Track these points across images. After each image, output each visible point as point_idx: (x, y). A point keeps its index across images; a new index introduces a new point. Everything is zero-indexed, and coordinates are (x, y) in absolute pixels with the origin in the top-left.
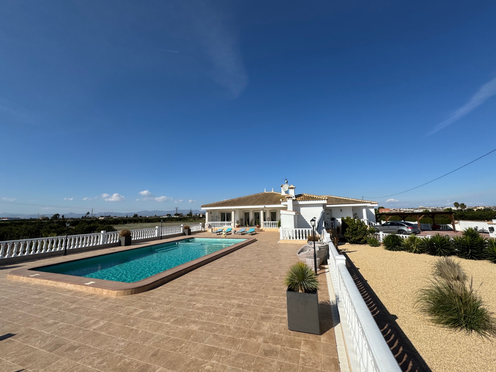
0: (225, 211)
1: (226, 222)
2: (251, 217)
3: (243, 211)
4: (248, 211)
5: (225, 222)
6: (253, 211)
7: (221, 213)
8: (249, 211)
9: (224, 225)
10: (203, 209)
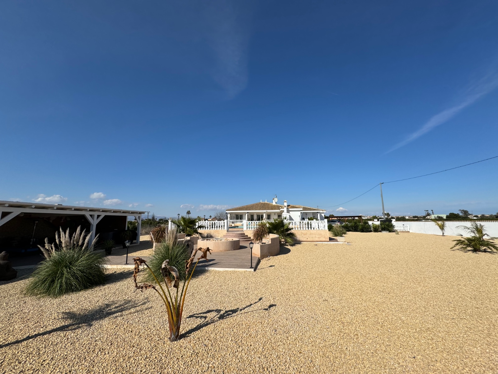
0: (239, 213)
2: (255, 217)
3: (249, 214)
5: (238, 220)
6: (256, 214)
7: (236, 215)
8: (254, 214)
10: (227, 212)
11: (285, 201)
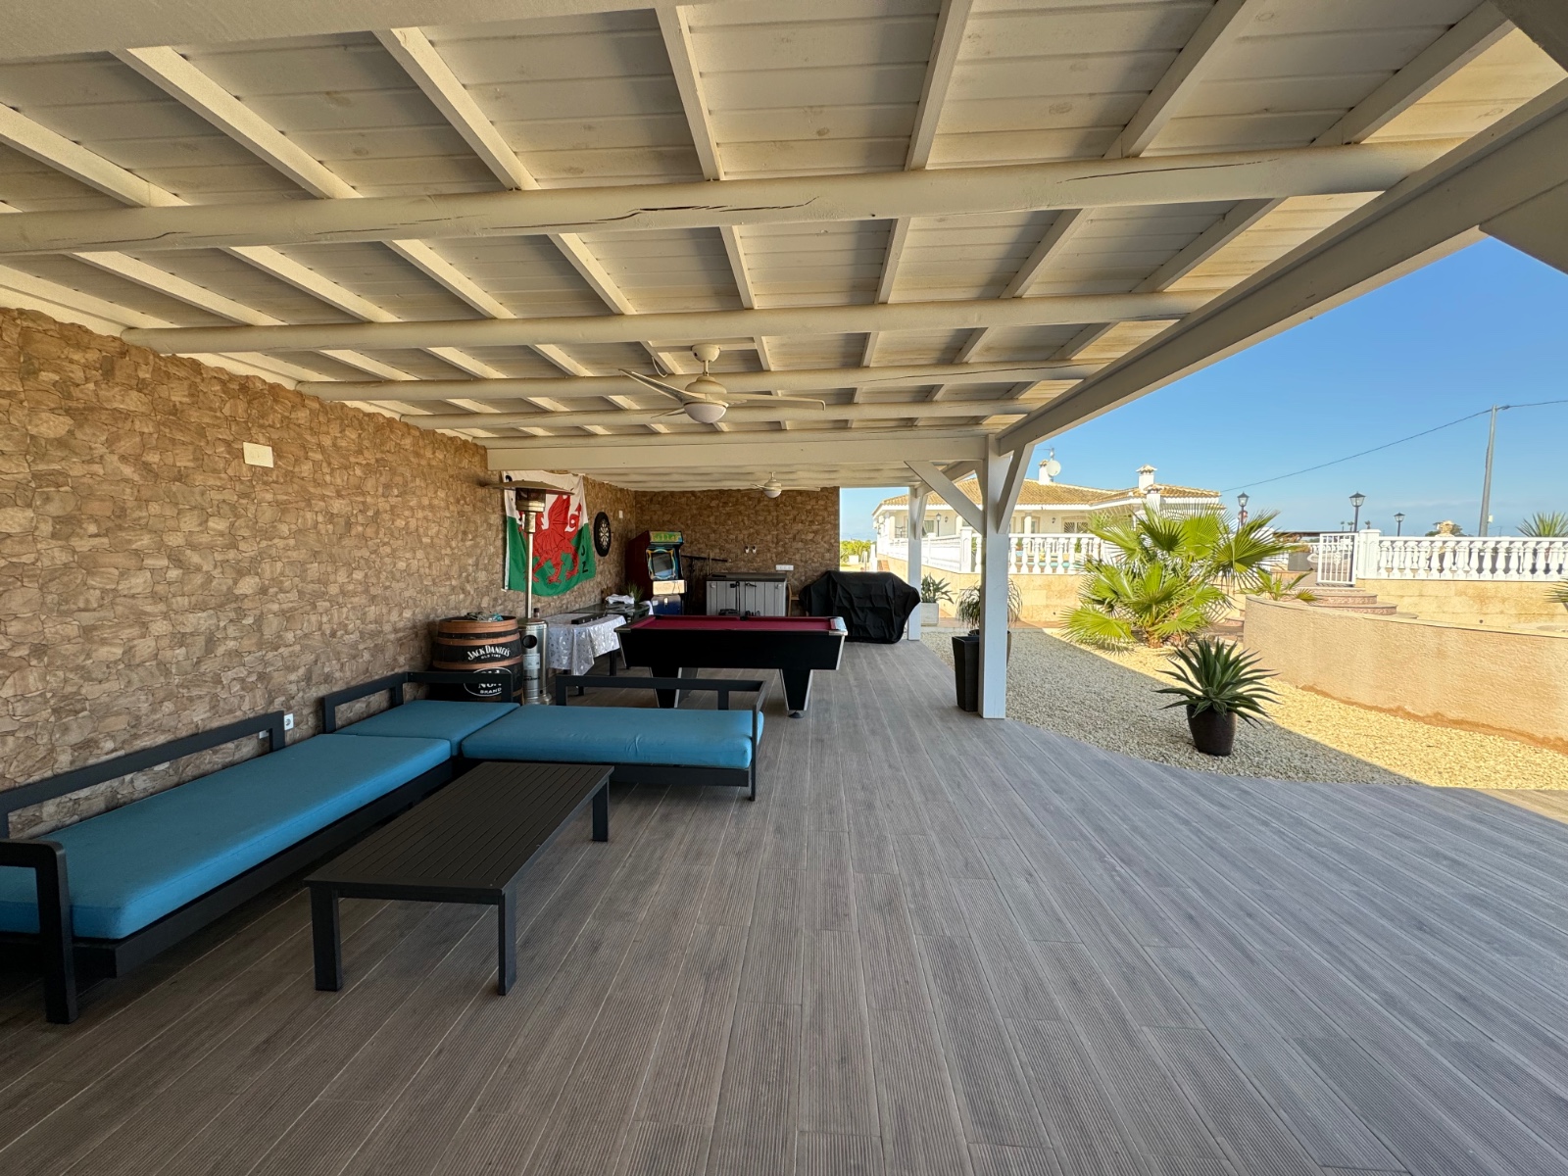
11: (1148, 467)
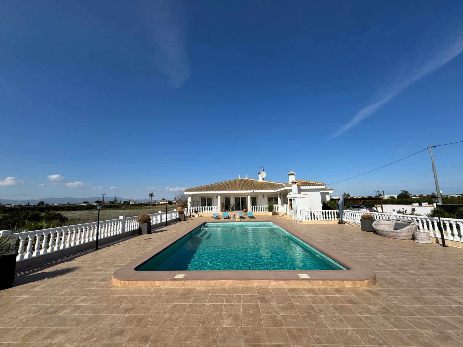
0: (206, 196)
1: (207, 207)
2: (232, 202)
3: (224, 196)
4: (229, 196)
5: (205, 207)
6: (234, 196)
7: (202, 198)
8: (231, 196)
9: (204, 210)
10: (186, 193)
11: (292, 172)
